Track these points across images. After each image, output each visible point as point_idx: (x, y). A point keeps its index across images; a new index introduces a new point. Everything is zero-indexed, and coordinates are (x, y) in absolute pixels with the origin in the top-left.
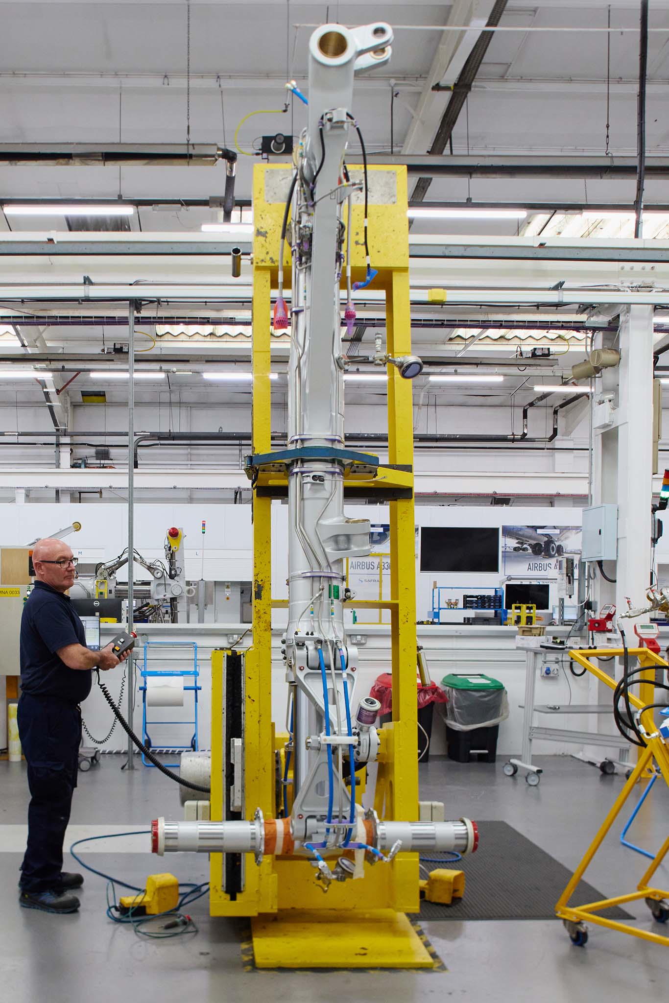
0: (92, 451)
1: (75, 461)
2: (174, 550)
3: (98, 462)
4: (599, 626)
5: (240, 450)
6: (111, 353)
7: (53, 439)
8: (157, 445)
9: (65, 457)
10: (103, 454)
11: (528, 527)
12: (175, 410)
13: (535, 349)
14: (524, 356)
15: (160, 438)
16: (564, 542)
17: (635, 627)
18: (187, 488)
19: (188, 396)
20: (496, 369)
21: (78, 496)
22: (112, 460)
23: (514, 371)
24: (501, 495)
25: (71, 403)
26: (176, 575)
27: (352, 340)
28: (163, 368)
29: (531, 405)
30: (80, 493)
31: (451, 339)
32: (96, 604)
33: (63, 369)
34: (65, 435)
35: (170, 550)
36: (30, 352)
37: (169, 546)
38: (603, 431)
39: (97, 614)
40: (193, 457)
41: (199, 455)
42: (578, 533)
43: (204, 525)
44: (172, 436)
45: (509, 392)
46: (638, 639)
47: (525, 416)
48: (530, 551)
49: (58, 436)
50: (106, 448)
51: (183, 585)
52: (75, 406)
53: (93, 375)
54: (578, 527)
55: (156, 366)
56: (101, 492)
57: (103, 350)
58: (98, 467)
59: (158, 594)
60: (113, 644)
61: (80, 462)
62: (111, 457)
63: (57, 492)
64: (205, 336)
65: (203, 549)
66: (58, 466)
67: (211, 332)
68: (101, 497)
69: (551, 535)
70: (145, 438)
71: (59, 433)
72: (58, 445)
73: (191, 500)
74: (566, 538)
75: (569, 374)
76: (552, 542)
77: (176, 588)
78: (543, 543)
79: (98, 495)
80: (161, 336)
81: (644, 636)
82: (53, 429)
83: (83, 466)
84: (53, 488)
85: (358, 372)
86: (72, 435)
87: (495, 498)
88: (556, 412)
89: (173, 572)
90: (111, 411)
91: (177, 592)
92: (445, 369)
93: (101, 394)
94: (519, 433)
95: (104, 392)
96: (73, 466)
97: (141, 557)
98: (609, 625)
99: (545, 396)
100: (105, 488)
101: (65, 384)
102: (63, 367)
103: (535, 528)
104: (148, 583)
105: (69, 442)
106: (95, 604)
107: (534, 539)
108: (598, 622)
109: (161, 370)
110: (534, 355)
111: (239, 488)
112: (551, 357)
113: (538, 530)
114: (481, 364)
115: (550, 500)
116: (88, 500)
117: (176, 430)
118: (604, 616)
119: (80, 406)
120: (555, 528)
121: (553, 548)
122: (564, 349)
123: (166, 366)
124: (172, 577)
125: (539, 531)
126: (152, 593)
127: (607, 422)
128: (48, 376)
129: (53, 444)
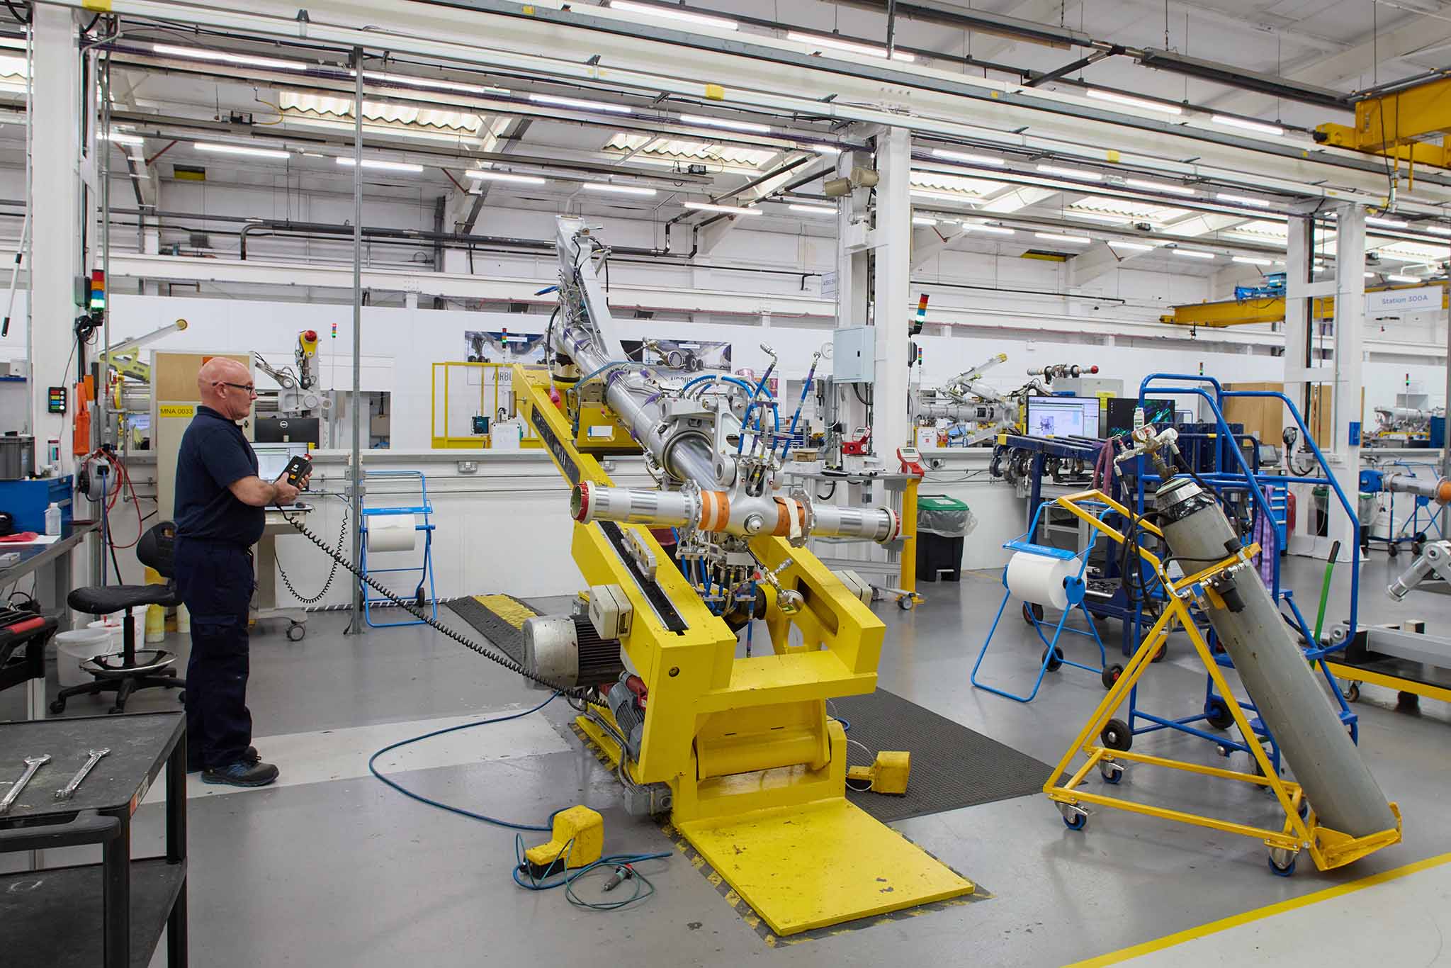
0: (186, 236)
1: (164, 247)
2: (308, 355)
3: (195, 249)
4: (853, 450)
5: (369, 247)
6: (227, 122)
7: (135, 219)
8: (271, 234)
9: (152, 240)
10: (200, 241)
12: (294, 198)
13: (692, 166)
14: (682, 171)
15: (274, 228)
17: (898, 451)
18: (305, 286)
19: (309, 182)
20: (650, 182)
21: (168, 288)
22: (211, 248)
23: (669, 186)
24: (645, 308)
25: (160, 177)
26: (310, 384)
27: (511, 138)
28: (287, 147)
29: (675, 221)
30: (170, 285)
31: (605, 148)
32: (283, 424)
33: (158, 136)
34: (153, 215)
35: (302, 356)
36: (115, 109)
37: (301, 351)
38: (853, 251)
39: (286, 438)
40: (312, 251)
41: (319, 249)
43: (334, 328)
44: (290, 226)
45: (652, 206)
46: (900, 463)
47: (668, 232)
49: (142, 215)
50: (205, 234)
51: (318, 396)
52: (164, 181)
53: (198, 146)
55: (280, 142)
56: (198, 286)
57: (217, 118)
58: (194, 256)
59: (287, 406)
60: (287, 475)
61: (171, 248)
62: (211, 245)
63: (141, 282)
64: (338, 116)
65: (334, 355)
66: (142, 251)
67: (347, 111)
68: (198, 290)
70: (256, 226)
71: (142, 212)
72: (142, 226)
73: (309, 299)
74: (706, 353)
75: (718, 194)
76: (693, 357)
77: (310, 399)
79: (195, 288)
80: (285, 110)
81: (907, 460)
82: (136, 206)
83: (175, 253)
84: (136, 277)
85: (510, 172)
86: (160, 215)
87: (639, 312)
88: (695, 230)
89: (306, 381)
90: (210, 191)
91: (311, 405)
92: (598, 177)
93: (201, 171)
94: (661, 248)
95: (204, 168)
96: (161, 253)
97: (265, 364)
98: (864, 448)
99: (692, 212)
100: (206, 281)
101: (155, 154)
102: (159, 133)
103: (677, 342)
104: (274, 394)
105: (157, 224)
106: (281, 424)
108: (851, 445)
109: (285, 149)
110: (691, 170)
111: (369, 288)
112: (707, 175)
114: (642, 176)
115: (689, 315)
116: (179, 294)
117: (294, 219)
118: (859, 439)
119: (170, 182)
122: (718, 169)
123: (291, 144)
124: (304, 387)
126: (279, 404)
127: (863, 242)
128: (137, 142)
129: (136, 224)
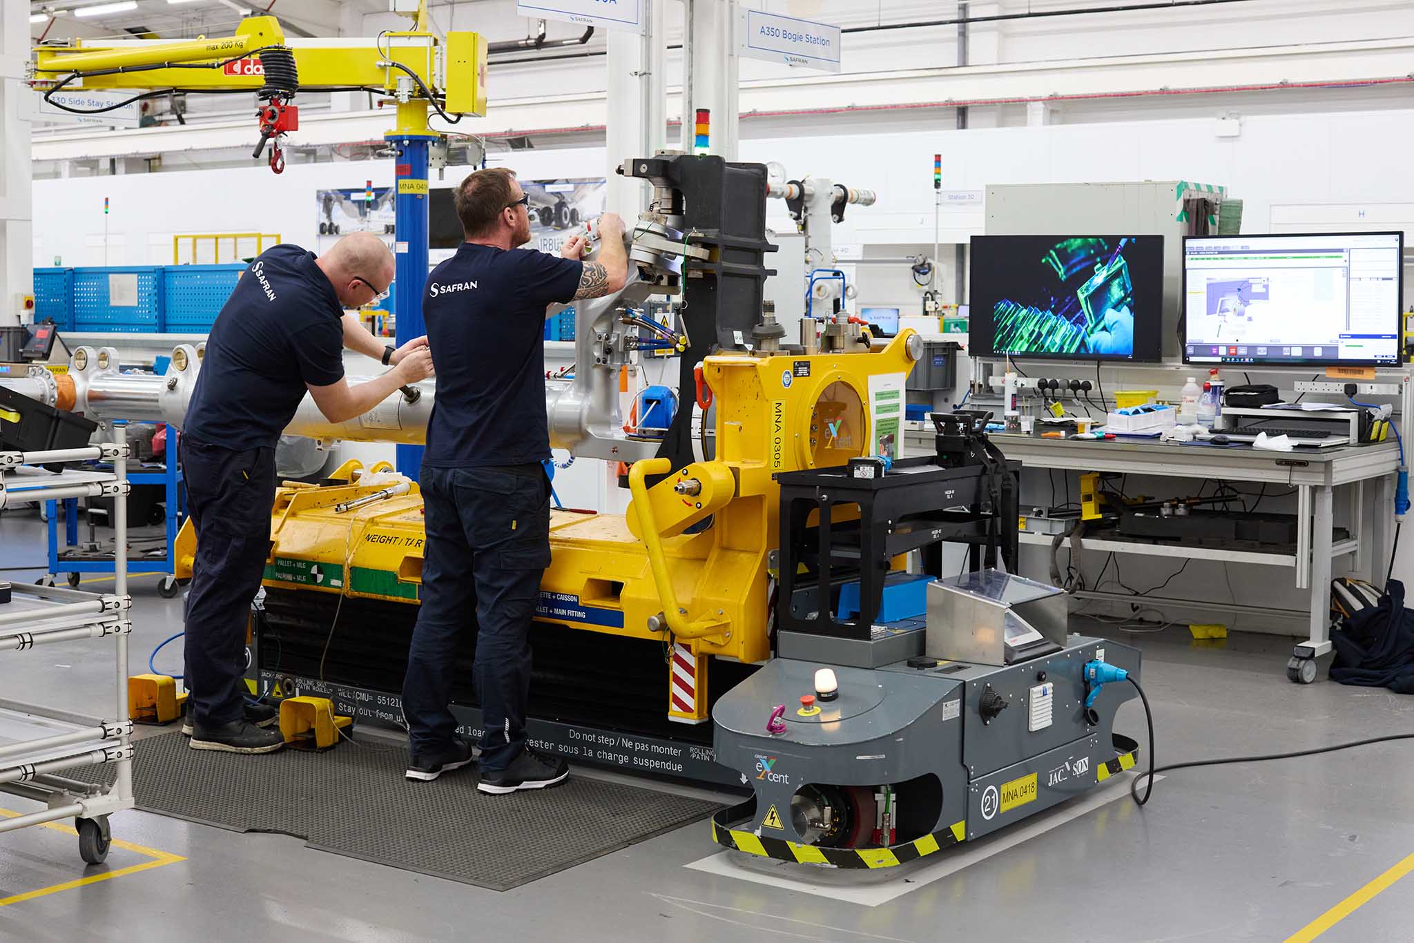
11: (535, 182)
16: (580, 203)
42: (596, 188)
48: (537, 220)
54: (596, 179)
69: (565, 195)
78: (553, 207)
107: (543, 201)
113: (547, 186)
120: (567, 181)
121: (566, 213)
125: (549, 188)
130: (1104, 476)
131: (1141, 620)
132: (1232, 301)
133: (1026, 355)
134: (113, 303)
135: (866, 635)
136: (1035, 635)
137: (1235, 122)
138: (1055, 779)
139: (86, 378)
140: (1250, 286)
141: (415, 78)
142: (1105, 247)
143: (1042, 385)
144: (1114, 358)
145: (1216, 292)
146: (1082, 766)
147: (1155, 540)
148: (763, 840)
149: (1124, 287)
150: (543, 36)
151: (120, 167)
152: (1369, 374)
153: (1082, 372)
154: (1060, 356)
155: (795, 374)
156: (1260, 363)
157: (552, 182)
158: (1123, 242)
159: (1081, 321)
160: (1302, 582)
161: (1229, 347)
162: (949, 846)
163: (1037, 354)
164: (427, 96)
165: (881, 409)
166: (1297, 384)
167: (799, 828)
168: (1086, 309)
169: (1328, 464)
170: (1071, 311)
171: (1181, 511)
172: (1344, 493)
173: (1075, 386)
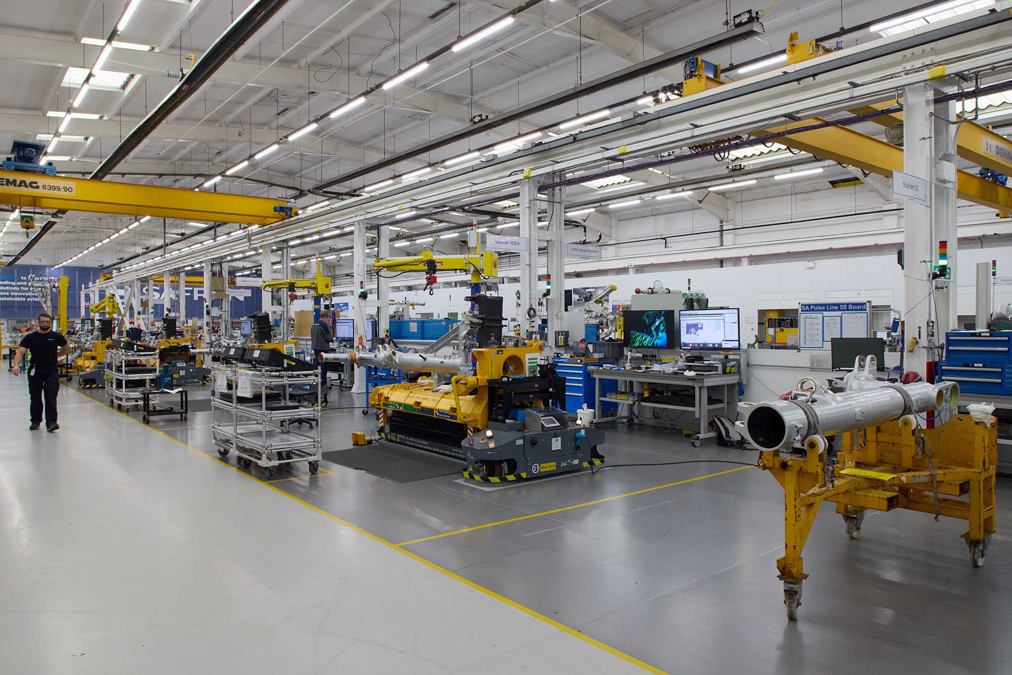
130: (650, 383)
131: (674, 429)
132: (693, 330)
133: (639, 347)
134: (411, 331)
135: (505, 422)
136: (558, 424)
137: (813, 263)
138: (564, 464)
139: (359, 354)
140: (698, 325)
141: (475, 266)
142: (658, 314)
143: (644, 356)
144: (661, 347)
145: (689, 327)
146: (576, 462)
147: (660, 403)
148: (469, 474)
149: (663, 326)
150: (585, 240)
151: (458, 285)
152: (731, 352)
153: (654, 352)
154: (647, 347)
155: (498, 353)
156: (701, 349)
157: (588, 288)
158: (663, 312)
159: (652, 336)
160: (697, 416)
161: (693, 344)
162: (519, 479)
163: (642, 347)
164: (477, 272)
165: (529, 363)
166: (712, 356)
167: (477, 472)
168: (654, 333)
169: (703, 379)
170: (649, 333)
171: (669, 394)
172: (710, 389)
173: (652, 356)
